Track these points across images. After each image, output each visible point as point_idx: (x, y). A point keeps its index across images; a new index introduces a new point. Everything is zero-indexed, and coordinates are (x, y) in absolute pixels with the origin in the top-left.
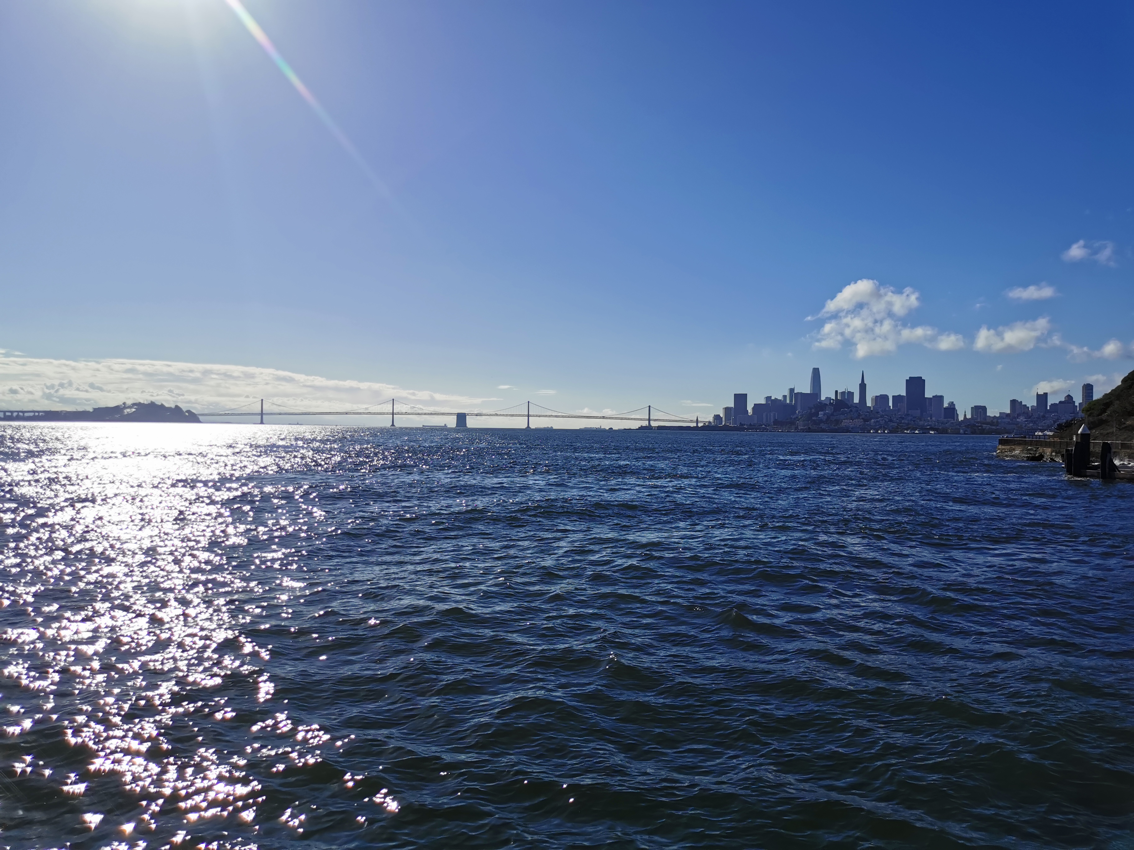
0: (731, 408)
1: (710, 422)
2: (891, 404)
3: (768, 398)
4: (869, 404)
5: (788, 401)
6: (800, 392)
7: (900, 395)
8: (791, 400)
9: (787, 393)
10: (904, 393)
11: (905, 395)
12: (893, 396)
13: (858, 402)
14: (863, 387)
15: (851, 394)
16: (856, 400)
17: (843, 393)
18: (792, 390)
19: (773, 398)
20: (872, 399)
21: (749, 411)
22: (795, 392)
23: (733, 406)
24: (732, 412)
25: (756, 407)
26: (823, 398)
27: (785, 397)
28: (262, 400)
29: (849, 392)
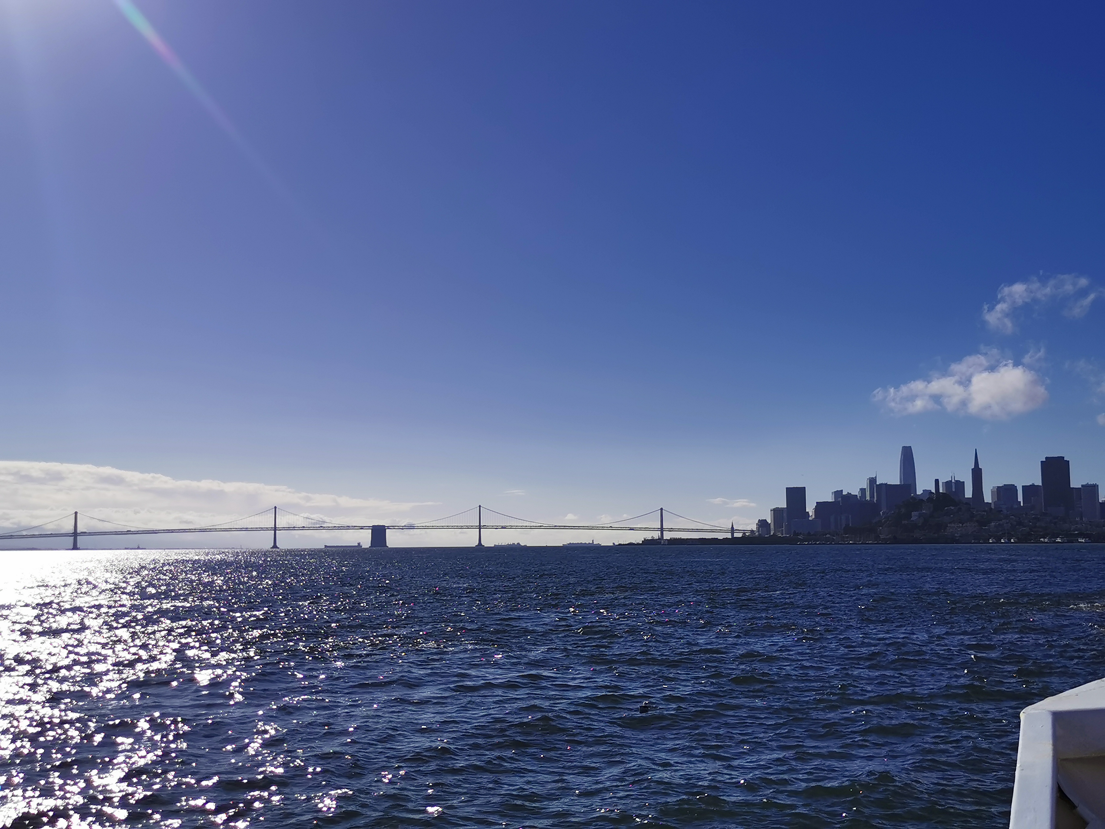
0: (782, 510)
1: (752, 531)
2: (1020, 498)
3: (838, 494)
4: (988, 498)
5: (868, 498)
6: (884, 482)
7: (1033, 486)
8: (872, 496)
9: (865, 485)
10: (1039, 482)
11: (1041, 484)
12: (1024, 487)
13: (971, 497)
14: (977, 474)
15: (960, 485)
16: (969, 493)
17: (948, 484)
18: (872, 481)
19: (845, 493)
20: (992, 492)
21: (811, 514)
22: (878, 483)
23: (785, 507)
24: (785, 515)
25: (820, 506)
26: (919, 492)
27: (863, 490)
28: (76, 513)
29: (957, 482)
